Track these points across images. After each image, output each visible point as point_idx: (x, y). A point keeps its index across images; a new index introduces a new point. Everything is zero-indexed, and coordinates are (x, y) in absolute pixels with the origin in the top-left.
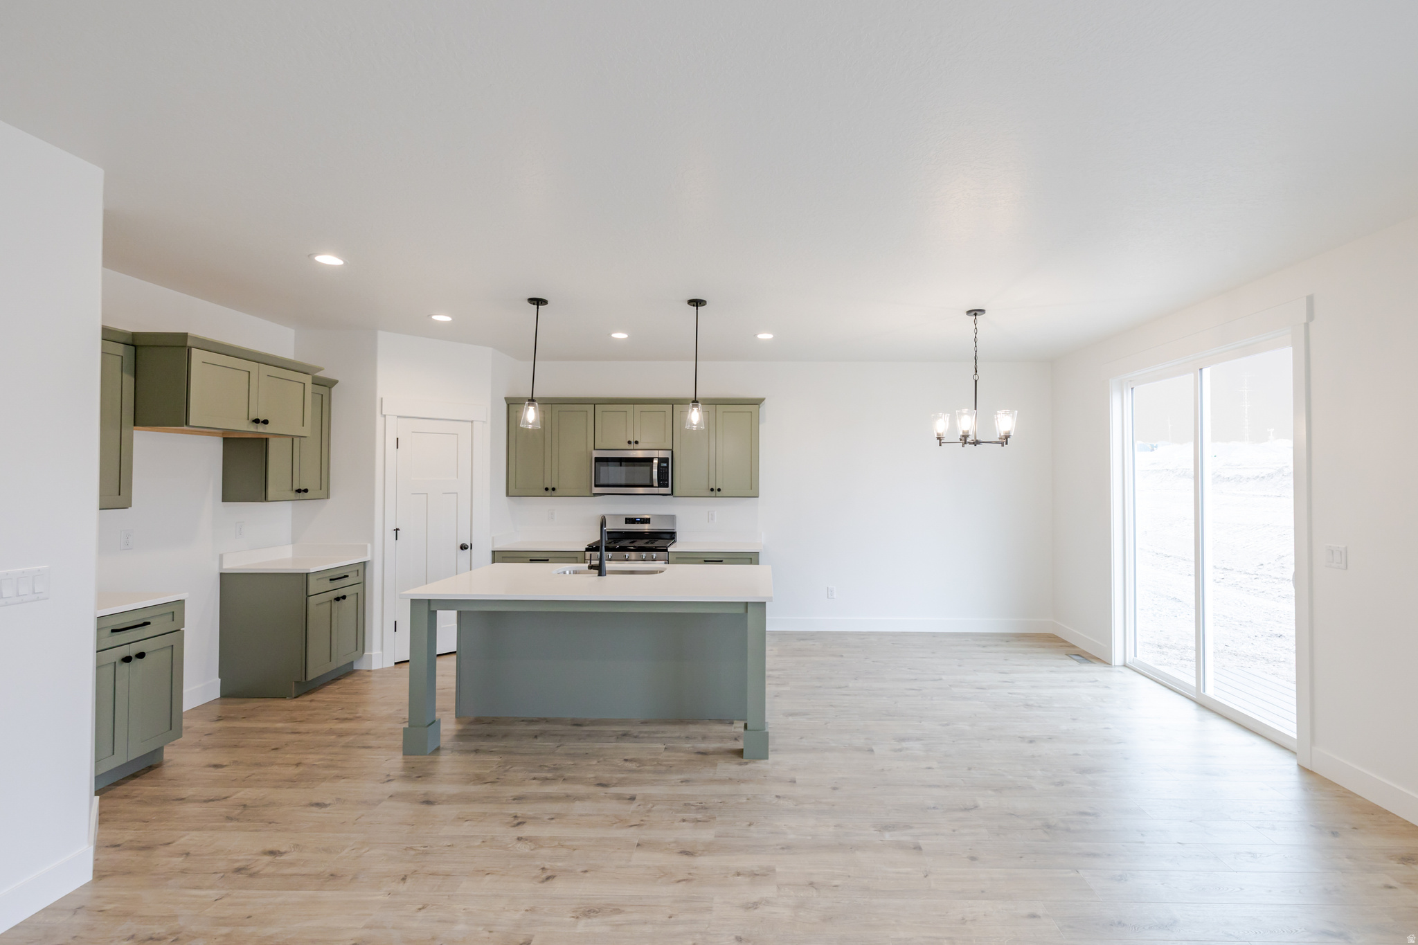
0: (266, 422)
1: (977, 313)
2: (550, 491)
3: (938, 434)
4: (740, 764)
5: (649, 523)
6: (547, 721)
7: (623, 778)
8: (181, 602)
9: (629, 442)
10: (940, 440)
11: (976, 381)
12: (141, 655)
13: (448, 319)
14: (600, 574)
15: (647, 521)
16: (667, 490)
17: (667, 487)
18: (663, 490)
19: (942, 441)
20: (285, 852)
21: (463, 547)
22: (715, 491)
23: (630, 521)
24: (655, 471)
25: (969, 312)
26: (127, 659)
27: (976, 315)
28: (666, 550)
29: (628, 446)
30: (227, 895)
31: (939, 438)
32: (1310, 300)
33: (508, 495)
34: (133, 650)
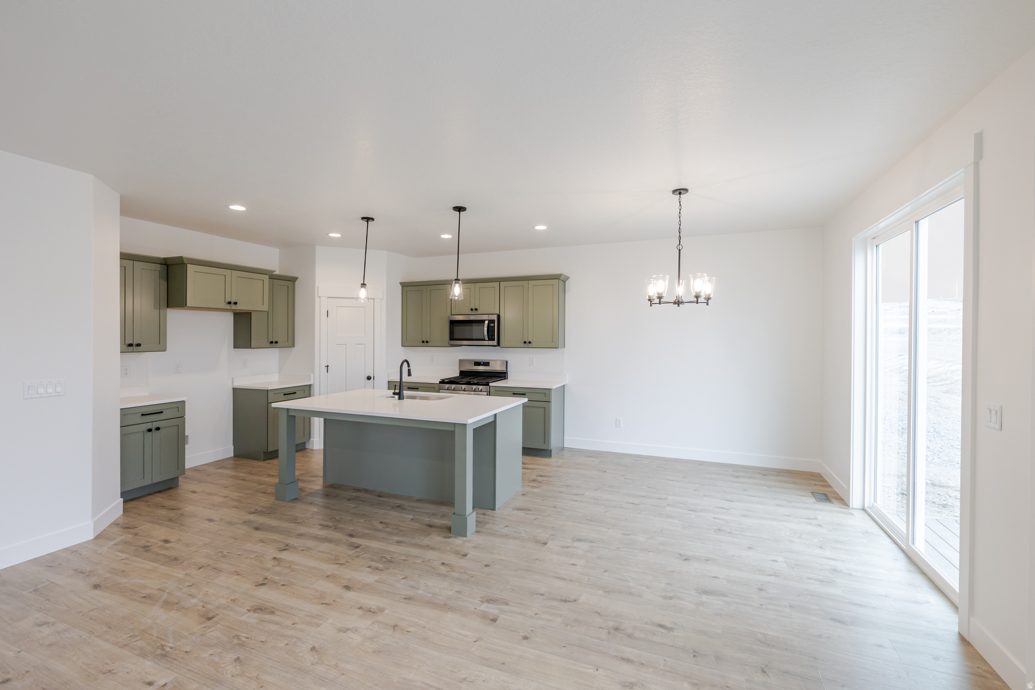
0: (236, 303)
1: (682, 191)
2: (425, 343)
3: (649, 297)
4: (445, 537)
5: (489, 365)
6: (366, 491)
7: (367, 534)
8: (184, 402)
9: (472, 310)
10: (651, 302)
11: (680, 250)
12: (158, 429)
13: (338, 235)
14: (399, 399)
15: (487, 364)
16: (495, 343)
17: (494, 340)
18: (491, 343)
19: (653, 302)
20: (172, 542)
21: (369, 378)
22: (527, 343)
23: (477, 363)
24: (486, 329)
25: (674, 191)
26: (150, 430)
27: (680, 193)
28: (488, 385)
29: (471, 312)
30: (128, 558)
31: (650, 300)
32: (979, 138)
33: (402, 346)
34: (155, 425)
